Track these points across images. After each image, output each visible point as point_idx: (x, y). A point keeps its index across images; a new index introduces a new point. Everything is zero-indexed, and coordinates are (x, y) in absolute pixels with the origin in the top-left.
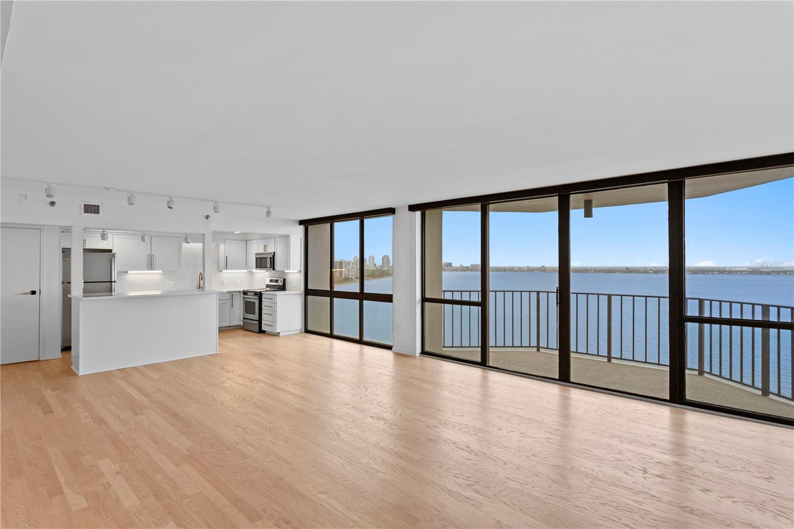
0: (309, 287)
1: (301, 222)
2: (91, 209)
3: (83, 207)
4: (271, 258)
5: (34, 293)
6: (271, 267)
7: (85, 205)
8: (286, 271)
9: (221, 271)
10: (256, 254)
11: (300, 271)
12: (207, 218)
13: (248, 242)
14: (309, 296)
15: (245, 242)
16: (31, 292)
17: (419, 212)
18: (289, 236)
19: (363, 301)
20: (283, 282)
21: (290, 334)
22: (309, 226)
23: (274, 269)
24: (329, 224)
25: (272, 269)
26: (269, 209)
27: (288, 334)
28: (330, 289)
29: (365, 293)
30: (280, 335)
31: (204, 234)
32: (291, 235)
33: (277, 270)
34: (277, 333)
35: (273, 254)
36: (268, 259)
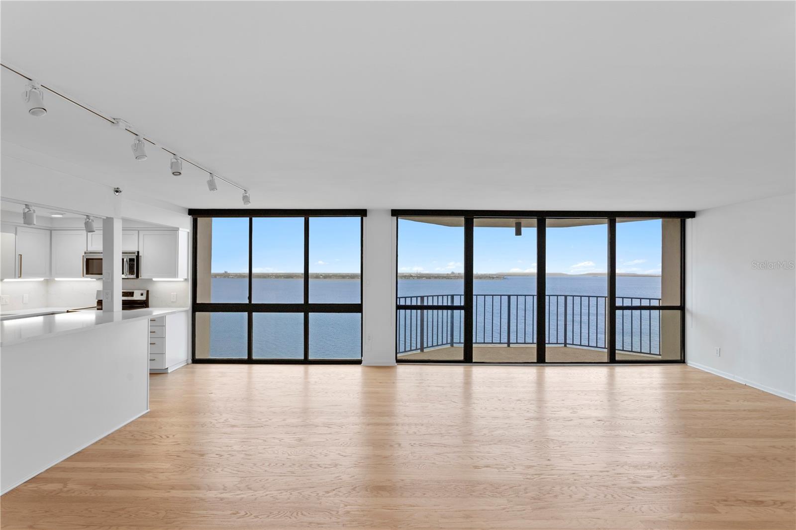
0: (198, 301)
1: (192, 212)
4: (131, 260)
6: (131, 273)
8: (154, 279)
11: (186, 280)
12: (117, 192)
13: (53, 232)
14: (197, 313)
15: (48, 232)
17: (395, 218)
18: (177, 230)
19: (308, 314)
20: (145, 295)
21: (179, 367)
22: (198, 218)
23: (137, 276)
24: (248, 218)
25: (134, 276)
26: (246, 193)
27: (177, 368)
28: (247, 302)
29: (310, 304)
30: (169, 371)
31: (111, 218)
32: (180, 229)
33: (142, 278)
34: (165, 369)
35: (137, 255)
36: (127, 261)
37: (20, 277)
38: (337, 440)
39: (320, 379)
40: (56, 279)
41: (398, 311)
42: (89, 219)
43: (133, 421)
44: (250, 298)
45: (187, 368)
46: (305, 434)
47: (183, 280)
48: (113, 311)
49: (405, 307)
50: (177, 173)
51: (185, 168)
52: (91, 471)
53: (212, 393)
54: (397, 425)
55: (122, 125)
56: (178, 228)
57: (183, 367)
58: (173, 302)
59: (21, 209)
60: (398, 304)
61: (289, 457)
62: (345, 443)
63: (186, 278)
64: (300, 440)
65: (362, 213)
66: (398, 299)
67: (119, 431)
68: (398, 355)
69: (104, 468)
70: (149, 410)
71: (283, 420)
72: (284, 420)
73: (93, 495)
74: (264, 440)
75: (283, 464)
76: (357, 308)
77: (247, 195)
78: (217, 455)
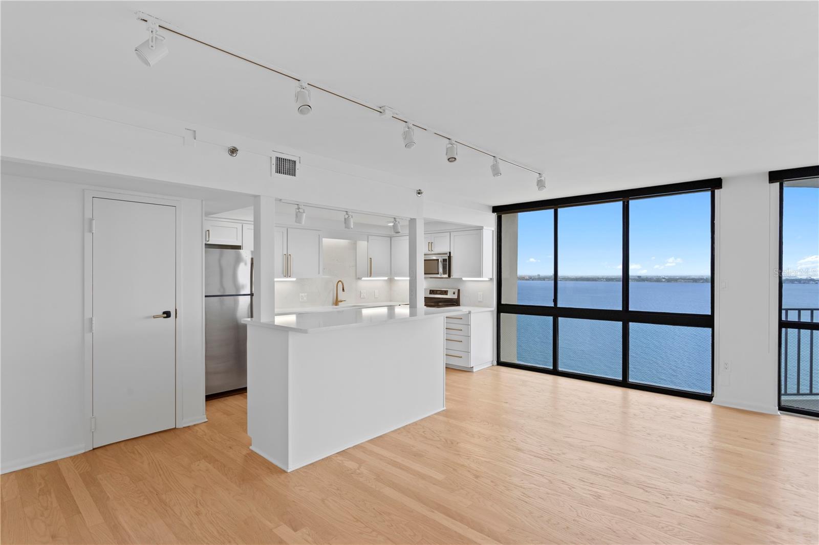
0: (503, 302)
1: (496, 209)
2: (286, 167)
3: (274, 161)
4: (444, 260)
5: (167, 314)
6: (444, 273)
7: (277, 158)
8: (464, 279)
9: (359, 279)
10: (425, 255)
11: (491, 279)
12: (419, 193)
13: (392, 238)
14: (502, 314)
15: (389, 239)
16: (164, 313)
17: (778, 184)
18: (481, 228)
19: (628, 324)
20: (456, 294)
21: (483, 368)
22: (502, 215)
23: (449, 276)
24: (552, 211)
25: (446, 276)
26: (541, 177)
27: (481, 369)
28: (552, 305)
29: (630, 311)
30: (474, 371)
31: (414, 219)
32: (484, 228)
33: (453, 277)
34: (470, 368)
35: (448, 255)
36: (441, 261)
37: (370, 276)
38: (655, 516)
39: (643, 412)
40: (396, 278)
41: (784, 330)
42: (396, 221)
43: (429, 417)
44: (555, 300)
45: (491, 369)
46: (606, 490)
47: (487, 279)
48: (416, 307)
49: (799, 325)
50: (452, 159)
51: (461, 153)
52: (381, 459)
53: (507, 403)
54: (778, 527)
55: (388, 114)
56: (483, 227)
57: (488, 367)
58: (480, 302)
59: (341, 216)
60: (783, 318)
61: (576, 519)
62: (671, 528)
63: (491, 277)
64: (599, 497)
65: (714, 184)
66: (784, 312)
67: (415, 424)
68: (783, 398)
69: (391, 460)
70: (445, 408)
71: (580, 460)
72: (582, 459)
73: (374, 487)
74: (550, 481)
75: (568, 528)
76: (707, 321)
77: (542, 178)
78: (492, 482)
